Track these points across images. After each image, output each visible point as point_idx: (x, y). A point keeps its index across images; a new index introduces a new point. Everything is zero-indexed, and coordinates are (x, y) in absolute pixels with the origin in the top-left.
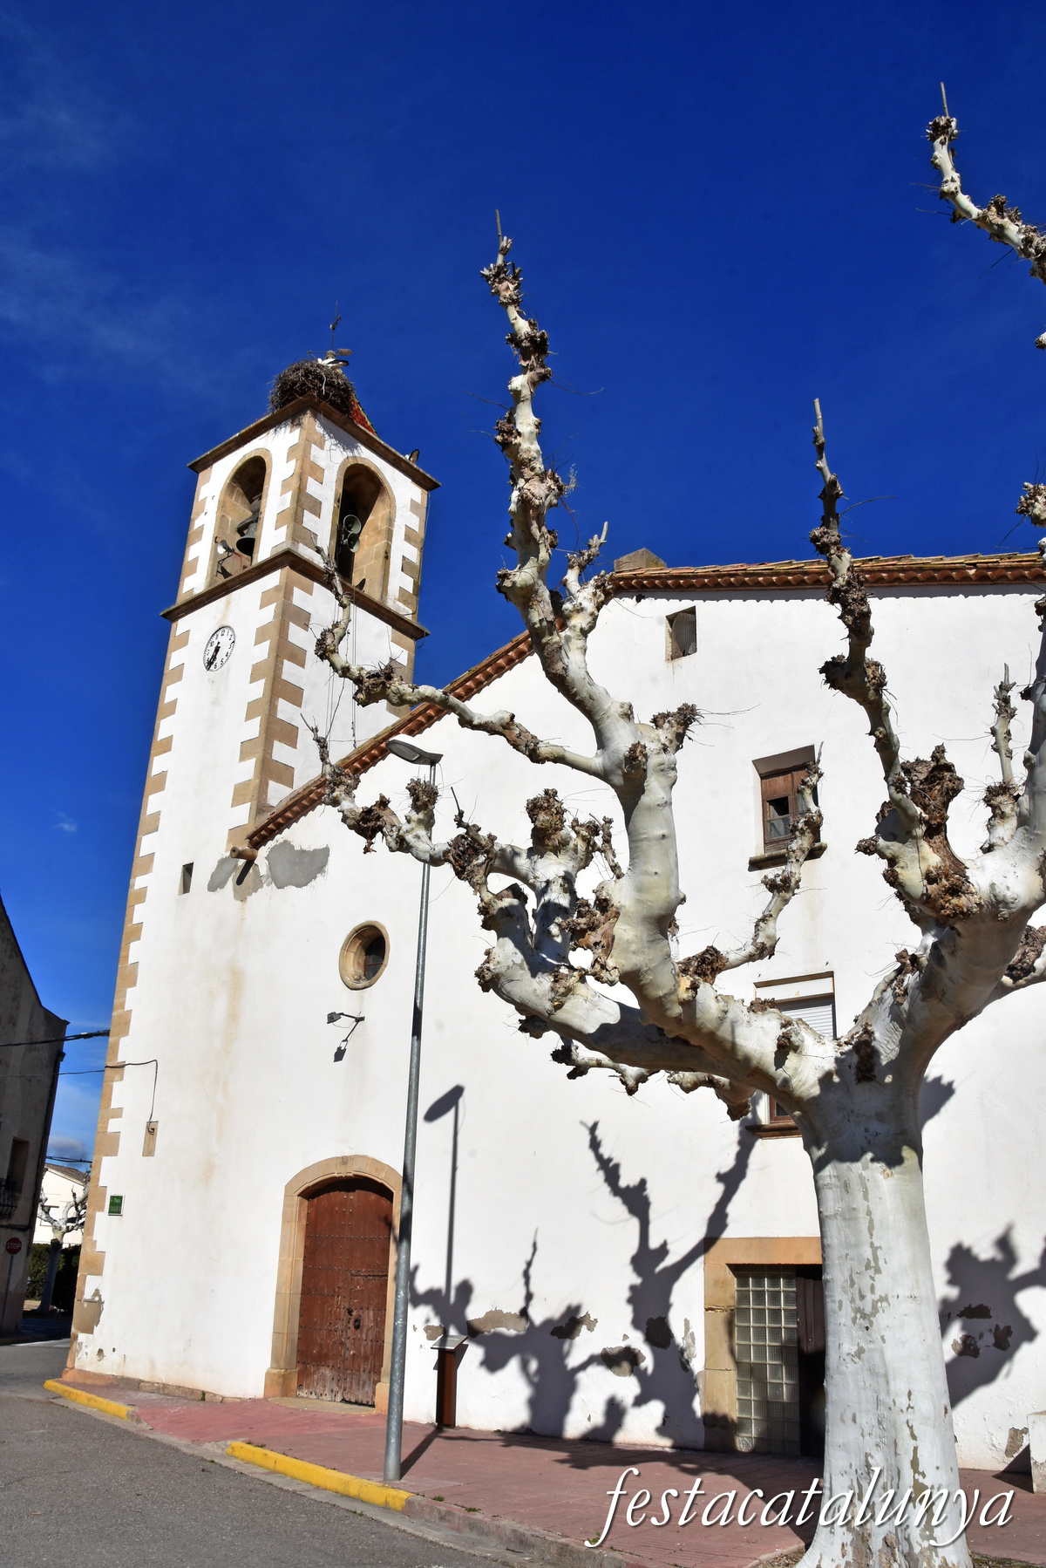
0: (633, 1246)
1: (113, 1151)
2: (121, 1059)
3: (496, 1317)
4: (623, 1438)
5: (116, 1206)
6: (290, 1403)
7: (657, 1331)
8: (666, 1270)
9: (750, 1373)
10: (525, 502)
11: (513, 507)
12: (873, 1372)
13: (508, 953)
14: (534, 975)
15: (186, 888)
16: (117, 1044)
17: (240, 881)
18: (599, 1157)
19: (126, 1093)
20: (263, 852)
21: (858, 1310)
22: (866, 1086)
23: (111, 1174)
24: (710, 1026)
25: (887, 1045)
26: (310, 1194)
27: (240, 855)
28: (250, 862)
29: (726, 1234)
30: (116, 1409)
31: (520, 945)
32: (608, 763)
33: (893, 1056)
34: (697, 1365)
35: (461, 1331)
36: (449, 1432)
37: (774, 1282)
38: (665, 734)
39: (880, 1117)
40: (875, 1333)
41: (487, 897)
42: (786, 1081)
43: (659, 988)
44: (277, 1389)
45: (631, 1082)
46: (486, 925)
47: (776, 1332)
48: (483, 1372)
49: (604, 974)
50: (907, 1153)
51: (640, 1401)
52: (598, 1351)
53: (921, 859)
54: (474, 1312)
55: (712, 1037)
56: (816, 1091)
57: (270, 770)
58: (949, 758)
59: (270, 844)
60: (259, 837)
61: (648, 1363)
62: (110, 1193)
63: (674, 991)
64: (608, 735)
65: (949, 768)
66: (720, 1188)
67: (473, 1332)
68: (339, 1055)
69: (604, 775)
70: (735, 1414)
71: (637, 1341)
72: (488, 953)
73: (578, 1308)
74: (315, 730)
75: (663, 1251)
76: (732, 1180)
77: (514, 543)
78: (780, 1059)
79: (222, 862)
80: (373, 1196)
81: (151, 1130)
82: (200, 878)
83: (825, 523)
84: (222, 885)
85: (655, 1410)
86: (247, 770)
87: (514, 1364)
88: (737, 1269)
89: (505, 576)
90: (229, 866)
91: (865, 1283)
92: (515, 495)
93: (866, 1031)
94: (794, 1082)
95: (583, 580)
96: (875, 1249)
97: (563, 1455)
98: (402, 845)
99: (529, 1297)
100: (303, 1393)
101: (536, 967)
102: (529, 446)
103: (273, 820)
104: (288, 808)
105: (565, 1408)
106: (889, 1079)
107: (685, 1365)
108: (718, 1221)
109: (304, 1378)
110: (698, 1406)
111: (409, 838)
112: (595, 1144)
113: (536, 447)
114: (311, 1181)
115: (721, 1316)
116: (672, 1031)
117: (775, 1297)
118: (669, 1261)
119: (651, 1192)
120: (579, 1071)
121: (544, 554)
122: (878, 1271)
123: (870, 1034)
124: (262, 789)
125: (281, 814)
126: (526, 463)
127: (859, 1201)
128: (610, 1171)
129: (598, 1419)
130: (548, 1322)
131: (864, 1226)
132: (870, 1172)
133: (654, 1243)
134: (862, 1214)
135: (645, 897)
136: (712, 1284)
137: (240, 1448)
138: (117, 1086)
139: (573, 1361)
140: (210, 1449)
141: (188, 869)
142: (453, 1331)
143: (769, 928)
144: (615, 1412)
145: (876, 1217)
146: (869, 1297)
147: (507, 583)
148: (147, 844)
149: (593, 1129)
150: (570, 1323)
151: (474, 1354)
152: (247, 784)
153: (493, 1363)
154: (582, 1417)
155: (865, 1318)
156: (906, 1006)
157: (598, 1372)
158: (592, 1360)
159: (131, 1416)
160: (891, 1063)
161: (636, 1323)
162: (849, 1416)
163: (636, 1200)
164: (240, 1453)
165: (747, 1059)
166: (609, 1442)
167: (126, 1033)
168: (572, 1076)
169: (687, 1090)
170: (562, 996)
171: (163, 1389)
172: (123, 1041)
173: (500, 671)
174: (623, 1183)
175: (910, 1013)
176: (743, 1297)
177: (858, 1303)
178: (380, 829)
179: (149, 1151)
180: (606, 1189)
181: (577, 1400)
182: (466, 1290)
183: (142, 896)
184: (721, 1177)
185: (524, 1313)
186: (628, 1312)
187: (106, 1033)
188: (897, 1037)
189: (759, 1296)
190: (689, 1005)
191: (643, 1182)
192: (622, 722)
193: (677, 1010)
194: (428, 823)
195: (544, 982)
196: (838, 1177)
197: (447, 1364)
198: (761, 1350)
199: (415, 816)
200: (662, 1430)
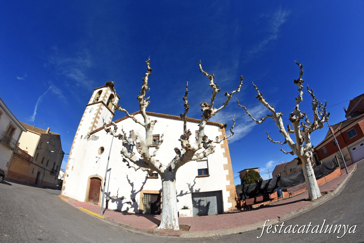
0: (131, 190)
1: (68, 169)
2: (70, 158)
3: (113, 196)
4: (129, 212)
5: (68, 176)
6: (87, 203)
7: (134, 200)
8: (135, 193)
9: (145, 205)
10: (144, 87)
11: (142, 88)
12: (169, 206)
13: (125, 149)
14: (128, 153)
15: (81, 138)
16: (70, 156)
17: (88, 139)
18: (128, 179)
19: (70, 162)
20: (91, 135)
21: (167, 199)
22: (170, 172)
23: (68, 172)
24: (152, 162)
25: (173, 167)
26: (91, 179)
27: (88, 135)
28: (89, 137)
29: (143, 189)
30: (66, 200)
31: (127, 148)
32: (146, 125)
33: (174, 168)
34: (138, 204)
35: (109, 198)
36: (107, 209)
37: (148, 195)
38: (153, 123)
39: (171, 176)
40: (169, 202)
41: (124, 141)
42: (160, 170)
43: (147, 156)
44: (86, 201)
45: (136, 170)
46: (123, 145)
47: (148, 201)
48: (112, 203)
49: (141, 153)
50: (174, 180)
51: (131, 208)
52: (126, 202)
53: (186, 142)
54: (111, 196)
55: (152, 164)
56: (164, 172)
57: (94, 126)
58: (190, 131)
59: (92, 135)
60: (91, 134)
61: (132, 203)
62: (67, 174)
63: (148, 157)
64: (146, 121)
65: (190, 132)
66: (143, 184)
67: (110, 198)
68: (97, 162)
69: (145, 126)
70: (143, 210)
71: (131, 201)
72: (123, 149)
73: (124, 197)
74: (103, 118)
75: (135, 191)
76: (144, 183)
77: (141, 93)
78: (160, 167)
79: (86, 136)
80: (99, 180)
81: (73, 167)
82: (83, 137)
83: (185, 96)
84: (86, 139)
85: (133, 209)
86: (91, 125)
87: (115, 202)
88: (144, 194)
89: (139, 97)
90: (87, 137)
91: (168, 196)
92: (143, 87)
93: (170, 165)
94: (161, 171)
95: (146, 101)
96: (170, 192)
97: (122, 213)
98: (112, 134)
99: (118, 195)
100: (89, 202)
101: (129, 152)
102: (146, 81)
103: (93, 132)
104: (95, 131)
105: (122, 208)
106: (173, 171)
107: (137, 204)
108: (142, 188)
109: (89, 200)
110: (138, 209)
111: (113, 133)
112: (127, 177)
113: (147, 82)
114: (91, 177)
115: (142, 199)
116: (147, 162)
117: (148, 197)
118: (135, 192)
119: (134, 184)
120: (130, 167)
121: (144, 95)
122: (170, 194)
123: (171, 166)
124: (93, 128)
125: (94, 131)
126: (145, 83)
127: (168, 186)
128: (129, 181)
129: (126, 209)
130: (120, 198)
131: (169, 189)
132: (169, 182)
133: (134, 190)
134: (168, 187)
135: (147, 143)
136: (141, 195)
137: (82, 208)
138: (69, 161)
139: (123, 203)
140: (78, 208)
141: (82, 136)
142: (108, 198)
143: (155, 153)
144: (128, 209)
145: (170, 188)
146: (169, 197)
147: (139, 98)
148: (78, 132)
149: (127, 176)
150: (122, 198)
151: (111, 200)
152: (91, 127)
153: (113, 201)
154: (124, 209)
155: (168, 200)
156: (176, 162)
157: (126, 204)
158: (125, 203)
159: (68, 202)
160: (173, 169)
161: (131, 199)
162: (165, 211)
163: (132, 185)
164: (81, 209)
165: (155, 167)
166: (127, 212)
167: (71, 155)
168: (129, 168)
169: (144, 171)
170: (132, 156)
171: (72, 199)
172: (71, 156)
173: (124, 119)
174: (130, 182)
175: (177, 163)
176: (145, 197)
177: (167, 198)
178: (109, 131)
179: (72, 170)
180: (128, 183)
181: (123, 207)
182: (110, 193)
183: (76, 138)
184: (143, 183)
185: (117, 196)
186: (130, 197)
187: (69, 154)
188: (175, 166)
189: (147, 197)
190: (150, 159)
191: (133, 183)
192: (148, 120)
193: (149, 159)
194: (116, 132)
195: (130, 154)
196: (166, 183)
197: (107, 201)
198: (146, 203)
199: (114, 130)
200: (134, 211)
